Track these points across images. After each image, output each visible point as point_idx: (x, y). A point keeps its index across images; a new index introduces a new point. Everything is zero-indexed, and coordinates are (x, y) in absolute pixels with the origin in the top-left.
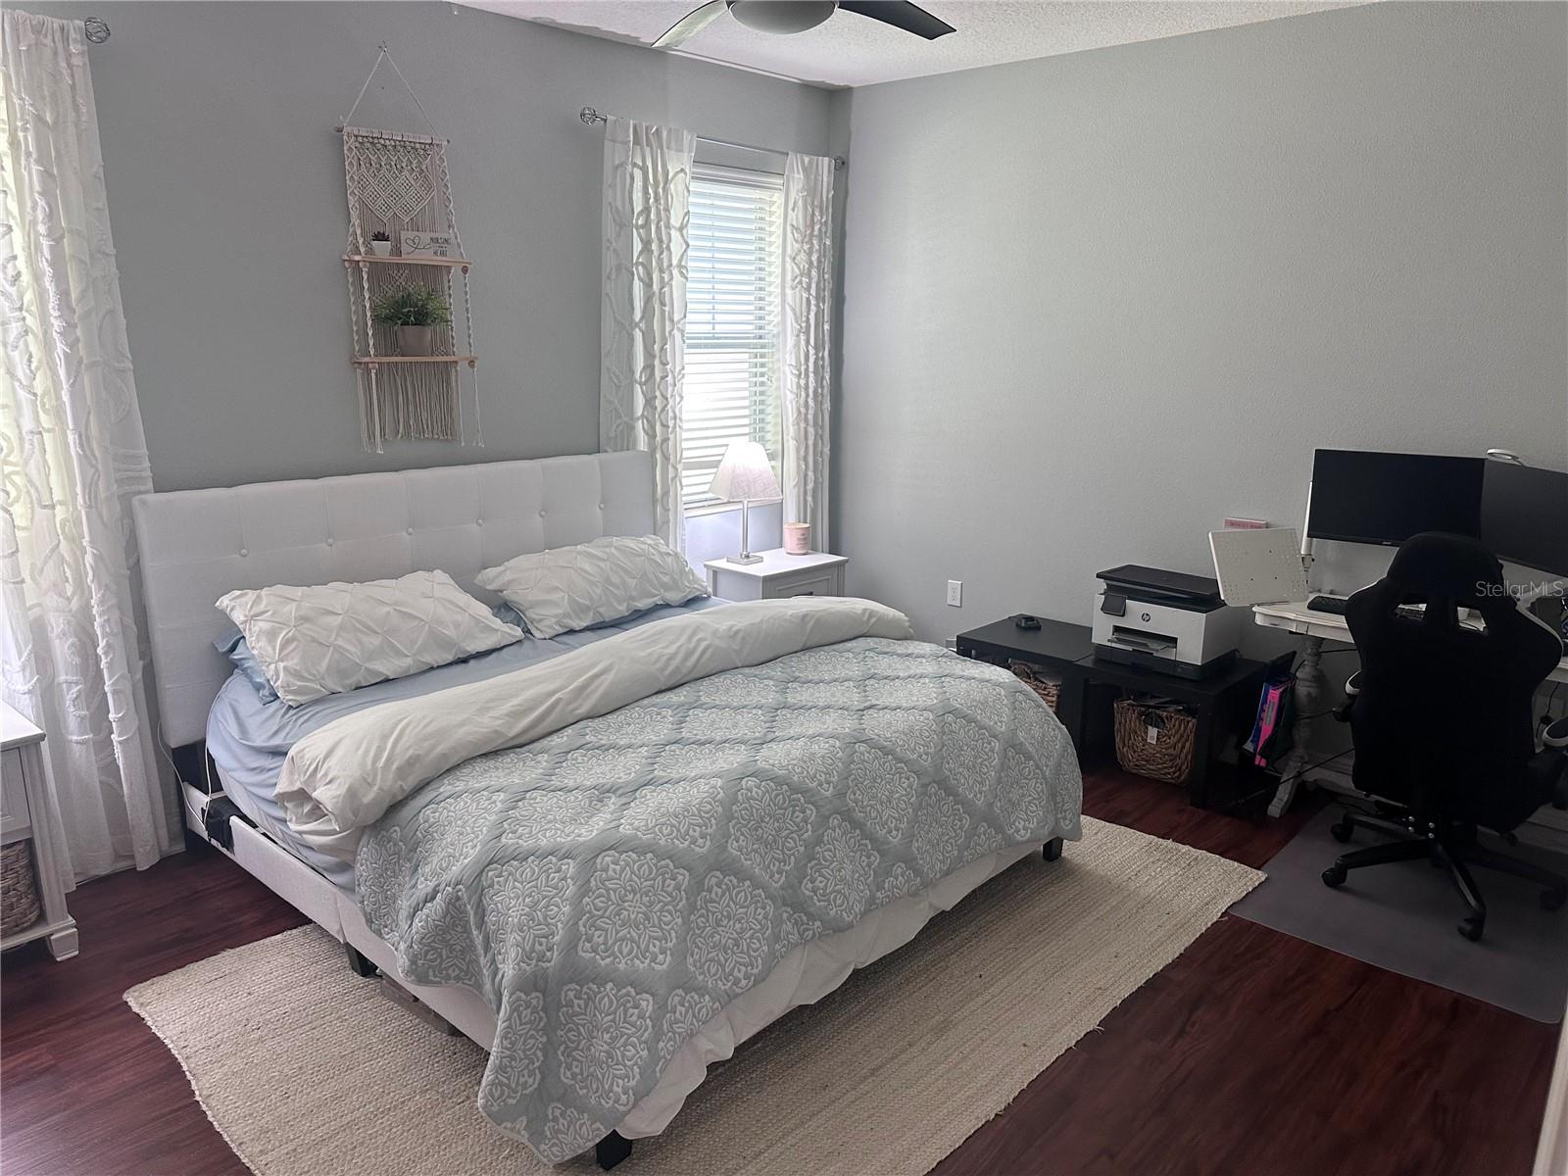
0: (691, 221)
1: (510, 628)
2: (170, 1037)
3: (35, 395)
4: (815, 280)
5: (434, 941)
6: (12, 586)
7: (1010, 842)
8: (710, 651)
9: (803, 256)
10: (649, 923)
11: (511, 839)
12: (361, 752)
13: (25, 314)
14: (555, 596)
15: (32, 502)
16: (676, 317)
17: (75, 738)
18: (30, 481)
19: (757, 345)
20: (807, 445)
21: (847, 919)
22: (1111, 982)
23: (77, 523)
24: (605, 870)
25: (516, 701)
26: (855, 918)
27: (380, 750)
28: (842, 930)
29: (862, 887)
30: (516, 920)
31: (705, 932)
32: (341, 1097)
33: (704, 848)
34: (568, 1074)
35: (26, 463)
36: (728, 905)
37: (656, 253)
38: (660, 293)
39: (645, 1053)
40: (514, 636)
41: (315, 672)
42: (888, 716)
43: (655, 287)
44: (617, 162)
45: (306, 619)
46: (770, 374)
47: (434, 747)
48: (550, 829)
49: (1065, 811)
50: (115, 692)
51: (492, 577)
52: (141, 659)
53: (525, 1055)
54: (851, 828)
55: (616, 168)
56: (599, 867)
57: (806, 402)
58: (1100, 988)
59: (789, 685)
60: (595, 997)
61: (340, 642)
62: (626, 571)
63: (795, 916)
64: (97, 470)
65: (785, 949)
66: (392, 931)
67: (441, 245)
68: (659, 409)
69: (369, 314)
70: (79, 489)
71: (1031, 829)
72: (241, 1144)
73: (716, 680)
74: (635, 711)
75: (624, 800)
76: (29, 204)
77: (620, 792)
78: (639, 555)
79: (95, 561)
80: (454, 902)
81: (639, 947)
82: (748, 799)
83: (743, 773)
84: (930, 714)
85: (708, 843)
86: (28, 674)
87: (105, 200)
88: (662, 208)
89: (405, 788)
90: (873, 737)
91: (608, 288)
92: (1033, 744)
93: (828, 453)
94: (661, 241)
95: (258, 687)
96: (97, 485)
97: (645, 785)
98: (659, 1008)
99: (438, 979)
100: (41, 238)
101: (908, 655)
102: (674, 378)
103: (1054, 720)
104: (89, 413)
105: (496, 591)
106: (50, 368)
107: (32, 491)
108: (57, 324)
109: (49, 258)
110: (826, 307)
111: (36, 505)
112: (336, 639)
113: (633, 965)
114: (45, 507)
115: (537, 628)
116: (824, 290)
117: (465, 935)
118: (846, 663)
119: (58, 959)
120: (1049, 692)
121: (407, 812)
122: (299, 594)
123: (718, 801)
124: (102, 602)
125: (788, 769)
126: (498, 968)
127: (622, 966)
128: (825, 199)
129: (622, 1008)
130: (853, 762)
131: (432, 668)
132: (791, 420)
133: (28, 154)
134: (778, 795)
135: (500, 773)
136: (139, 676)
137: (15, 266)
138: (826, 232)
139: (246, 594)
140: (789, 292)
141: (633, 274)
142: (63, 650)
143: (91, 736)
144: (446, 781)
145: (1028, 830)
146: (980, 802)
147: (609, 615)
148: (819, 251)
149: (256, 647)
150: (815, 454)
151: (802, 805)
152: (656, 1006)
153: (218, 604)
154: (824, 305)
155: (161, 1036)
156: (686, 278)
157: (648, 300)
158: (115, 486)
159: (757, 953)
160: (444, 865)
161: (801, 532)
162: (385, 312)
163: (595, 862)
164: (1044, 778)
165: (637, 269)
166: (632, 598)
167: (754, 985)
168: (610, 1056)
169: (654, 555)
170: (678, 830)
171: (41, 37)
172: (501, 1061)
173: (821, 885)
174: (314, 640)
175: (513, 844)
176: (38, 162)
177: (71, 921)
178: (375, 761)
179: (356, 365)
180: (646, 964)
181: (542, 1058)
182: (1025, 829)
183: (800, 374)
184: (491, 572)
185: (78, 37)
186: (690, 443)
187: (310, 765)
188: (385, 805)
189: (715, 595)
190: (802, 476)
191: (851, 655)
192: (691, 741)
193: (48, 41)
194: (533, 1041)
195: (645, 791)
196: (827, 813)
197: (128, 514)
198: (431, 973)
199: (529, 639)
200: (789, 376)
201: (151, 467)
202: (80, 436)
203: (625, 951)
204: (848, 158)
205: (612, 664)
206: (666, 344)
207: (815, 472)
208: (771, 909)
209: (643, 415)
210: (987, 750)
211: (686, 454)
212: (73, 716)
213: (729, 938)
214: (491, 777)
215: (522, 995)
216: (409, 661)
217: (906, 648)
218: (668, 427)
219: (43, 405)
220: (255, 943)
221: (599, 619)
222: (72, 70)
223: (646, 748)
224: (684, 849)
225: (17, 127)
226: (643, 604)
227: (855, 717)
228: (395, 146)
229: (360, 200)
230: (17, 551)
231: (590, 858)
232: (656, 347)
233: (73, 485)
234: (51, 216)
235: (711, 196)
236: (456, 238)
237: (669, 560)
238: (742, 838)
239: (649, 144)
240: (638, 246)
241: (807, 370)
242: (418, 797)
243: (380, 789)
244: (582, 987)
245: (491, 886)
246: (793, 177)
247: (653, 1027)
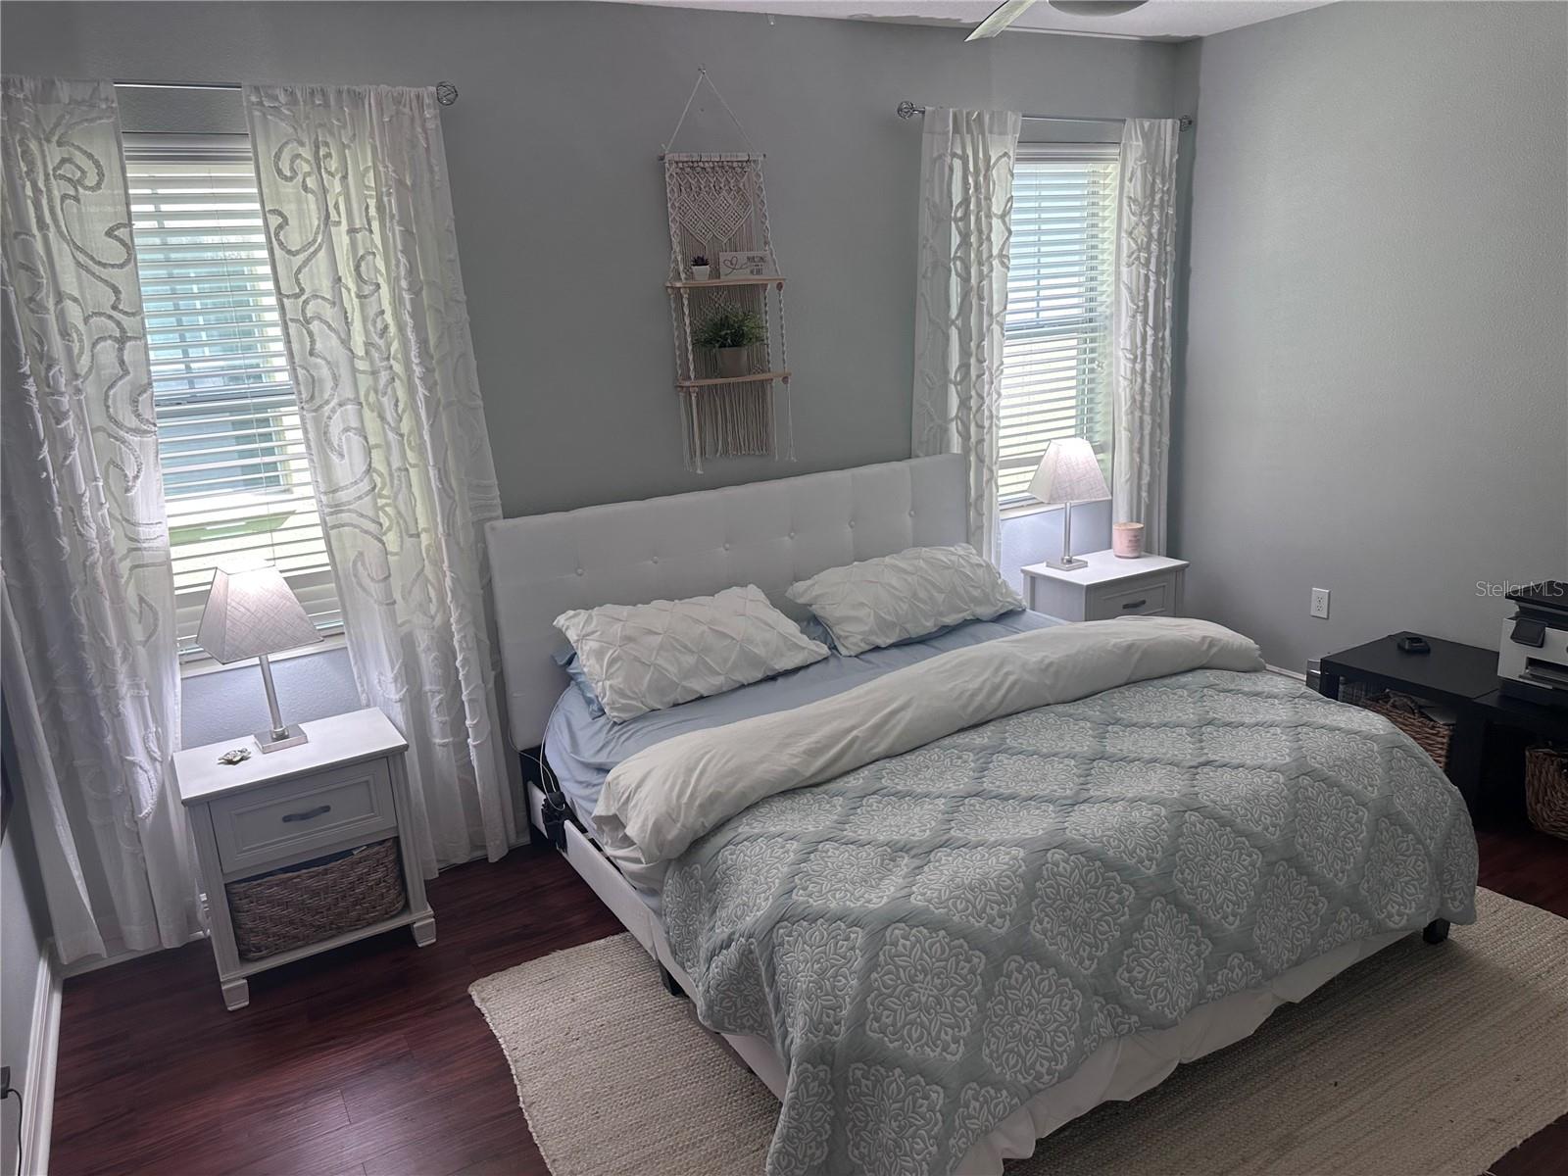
0: (1014, 205)
1: (817, 646)
2: (504, 1037)
3: (402, 435)
4: (1155, 254)
5: (728, 990)
6: (385, 607)
7: (1379, 929)
8: (1017, 687)
9: (1141, 229)
10: (941, 1008)
11: (801, 896)
12: (668, 784)
13: (392, 362)
14: (862, 613)
15: (401, 532)
16: (996, 310)
17: (438, 741)
18: (399, 513)
19: (1088, 327)
20: (1142, 436)
21: (1170, 1016)
22: (1508, 1114)
23: (439, 548)
24: (895, 944)
25: (813, 738)
26: (1180, 1014)
27: (686, 783)
28: (1163, 1027)
29: (1189, 979)
30: (804, 987)
31: (1003, 1021)
32: (645, 1125)
33: (1001, 929)
34: (856, 1152)
35: (396, 498)
36: (1030, 993)
37: (975, 245)
38: (978, 287)
39: (934, 1149)
40: (820, 654)
41: (637, 691)
42: (1227, 776)
43: (973, 281)
44: (935, 155)
45: (629, 639)
46: (1100, 359)
47: (734, 784)
48: (840, 889)
49: (1455, 890)
50: (470, 701)
51: (802, 591)
52: (493, 670)
53: (812, 1126)
54: (1178, 912)
55: (934, 161)
56: (888, 940)
57: (1142, 388)
58: (1494, 1120)
59: (1110, 728)
60: (884, 1080)
61: (660, 662)
62: (933, 585)
63: (1109, 1007)
64: (454, 501)
65: (1095, 1044)
66: (694, 966)
67: (757, 263)
68: (974, 409)
69: (689, 340)
70: (439, 519)
71: (1408, 915)
72: (554, 1161)
73: (1025, 719)
74: (934, 753)
75: (917, 862)
76: (393, 262)
77: (913, 853)
78: (948, 568)
79: (453, 584)
80: (746, 955)
81: (929, 1034)
82: (1054, 875)
83: (1049, 844)
84: (1281, 776)
85: (1008, 923)
86: (399, 685)
87: (457, 252)
88: (982, 197)
89: (707, 825)
90: (1209, 803)
91: (924, 287)
92: (1413, 813)
93: (1168, 443)
94: (980, 232)
95: (589, 702)
96: (454, 515)
97: (940, 847)
98: (950, 1102)
99: (733, 1027)
100: (404, 293)
101: (1257, 694)
102: (991, 374)
103: (1443, 782)
104: (447, 449)
105: (806, 605)
106: (414, 411)
107: (401, 522)
108: (418, 370)
109: (410, 310)
110: (1168, 283)
111: (404, 534)
112: (656, 659)
113: (923, 1053)
114: (411, 536)
115: (844, 646)
116: (1165, 264)
117: (758, 988)
118: (1177, 703)
119: (420, 945)
120: (1439, 732)
121: (709, 849)
122: (625, 614)
123: (1020, 876)
124: (458, 622)
125: (1101, 842)
126: (787, 1031)
127: (911, 1052)
128: (1167, 165)
129: (910, 1097)
130: (1181, 835)
131: (743, 686)
132: (1124, 409)
133: (392, 217)
134: (1090, 871)
135: (796, 816)
136: (491, 685)
137: (383, 319)
138: (1168, 201)
139: (579, 614)
140: (1124, 270)
141: (950, 271)
142: (428, 662)
143: (451, 739)
144: (744, 820)
145: (1406, 913)
146: (1342, 883)
147: (915, 631)
148: (1160, 222)
149: (587, 664)
150: (1152, 445)
151: (1118, 885)
152: (947, 1101)
153: (555, 623)
154: (1165, 280)
155: (497, 1034)
156: (1008, 268)
157: (965, 296)
158: (470, 514)
159: (1062, 1049)
160: (739, 913)
161: (1132, 533)
162: (703, 337)
163: (884, 935)
164: (1428, 854)
165: (954, 264)
166: (941, 614)
167: (1058, 1082)
168: (898, 1145)
169: (963, 567)
170: (974, 907)
171: (401, 107)
172: (788, 1131)
173: (1140, 976)
174: (636, 659)
175: (802, 903)
176: (400, 223)
177: (430, 911)
178: (680, 796)
179: (679, 389)
180: (936, 1054)
181: (830, 1132)
182: (1400, 914)
183: (1136, 357)
184: (800, 586)
185: (431, 102)
186: (1007, 442)
187: (623, 793)
188: (689, 840)
189: (1033, 609)
190: (1136, 470)
191: (1186, 693)
192: (993, 794)
193: (407, 110)
194: (821, 1113)
195: (941, 854)
196: (1149, 895)
197: (481, 537)
198: (726, 1021)
199: (836, 656)
200: (1123, 361)
201: (500, 496)
202: (439, 471)
203: (915, 1036)
204: (1196, 118)
205: (911, 699)
206: (983, 340)
207: (1151, 465)
208: (1079, 1000)
209: (957, 417)
210: (1352, 820)
211: (1002, 452)
212: (436, 721)
213: (1030, 1029)
214: (787, 820)
215: (809, 1066)
216: (722, 679)
217: (1255, 684)
218: (983, 427)
219: (409, 443)
220: (582, 946)
221: (905, 636)
222: (426, 134)
223: (943, 800)
224: (980, 928)
225: (382, 193)
226: (950, 620)
227: (1185, 776)
228: (713, 168)
229: (683, 229)
230: (389, 575)
231: (880, 928)
232: (972, 344)
233: (434, 513)
234: (411, 271)
235: (1036, 175)
236: (772, 255)
237: (980, 572)
238: (1046, 919)
239: (969, 130)
240: (956, 239)
241: (1144, 354)
242: (719, 835)
243: (683, 826)
244: (870, 1067)
245: (781, 944)
246: (1131, 145)
247: (943, 1122)
